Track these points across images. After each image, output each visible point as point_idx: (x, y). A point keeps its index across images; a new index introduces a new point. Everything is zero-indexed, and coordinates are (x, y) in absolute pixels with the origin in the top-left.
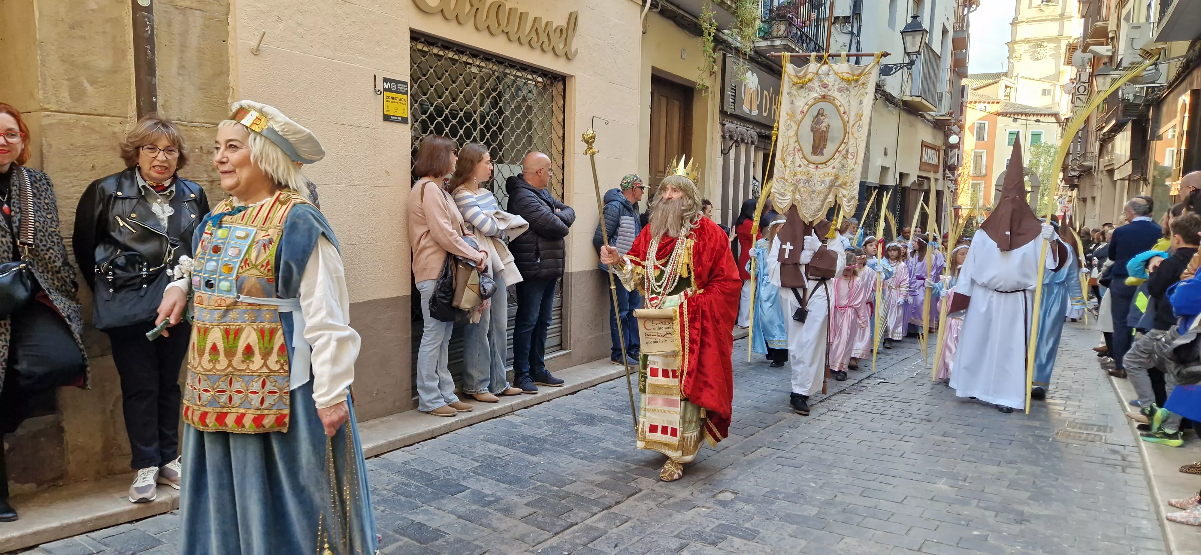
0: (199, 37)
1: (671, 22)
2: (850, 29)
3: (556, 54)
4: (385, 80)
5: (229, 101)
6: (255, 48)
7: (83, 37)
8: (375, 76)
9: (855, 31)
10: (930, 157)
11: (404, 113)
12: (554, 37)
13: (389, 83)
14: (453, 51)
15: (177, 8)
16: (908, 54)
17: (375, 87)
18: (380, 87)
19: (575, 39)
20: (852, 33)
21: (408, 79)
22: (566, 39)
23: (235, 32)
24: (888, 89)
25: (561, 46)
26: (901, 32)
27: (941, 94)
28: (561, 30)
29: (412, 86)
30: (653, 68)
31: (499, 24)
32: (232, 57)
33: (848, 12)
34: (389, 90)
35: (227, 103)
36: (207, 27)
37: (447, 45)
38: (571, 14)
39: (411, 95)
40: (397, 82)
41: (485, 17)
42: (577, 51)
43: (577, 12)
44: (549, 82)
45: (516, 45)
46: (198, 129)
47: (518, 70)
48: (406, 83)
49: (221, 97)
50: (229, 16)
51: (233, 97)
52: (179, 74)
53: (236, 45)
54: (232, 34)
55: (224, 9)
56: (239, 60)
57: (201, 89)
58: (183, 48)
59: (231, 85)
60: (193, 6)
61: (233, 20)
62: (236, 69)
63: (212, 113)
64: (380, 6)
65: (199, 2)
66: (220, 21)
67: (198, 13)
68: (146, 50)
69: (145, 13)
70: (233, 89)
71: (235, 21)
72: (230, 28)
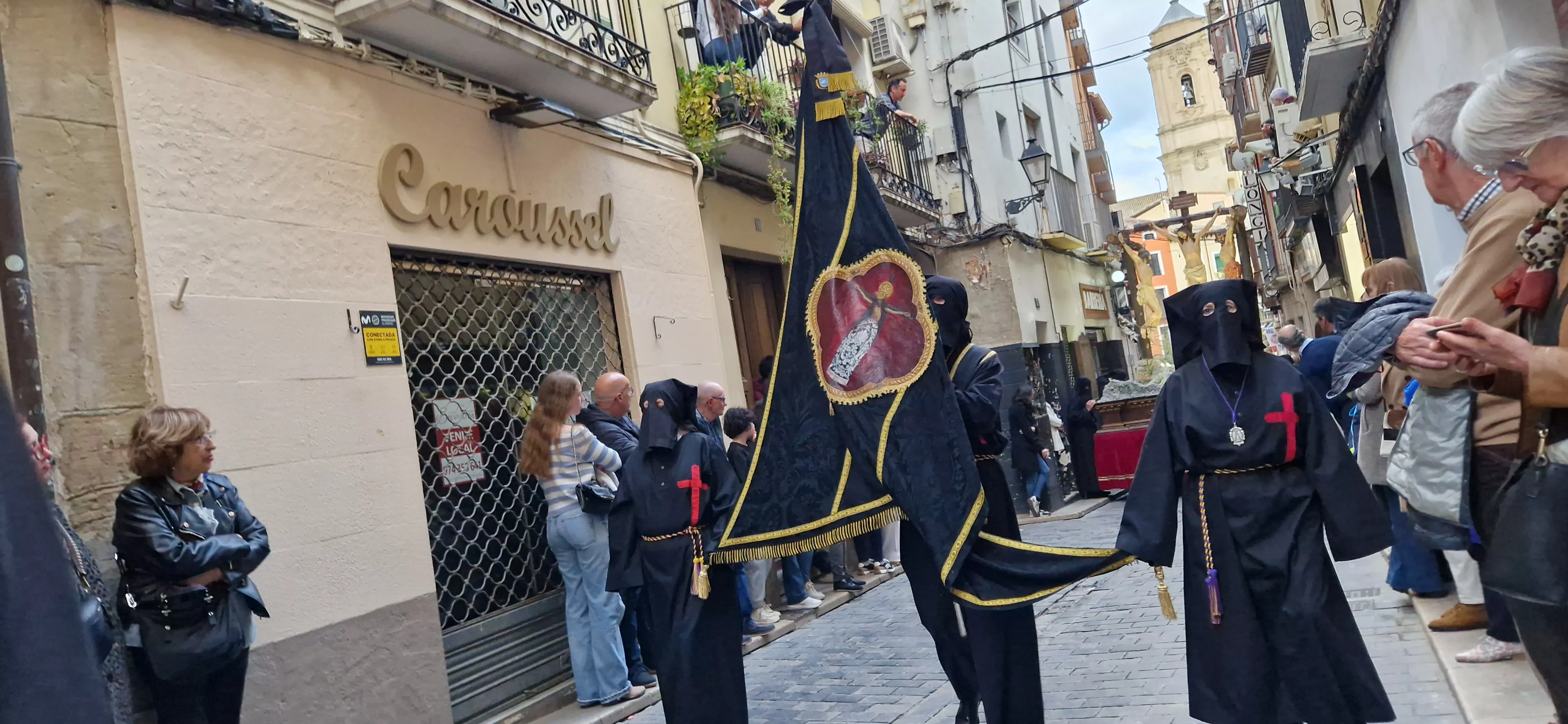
0: (96, 298)
1: (735, 190)
2: (959, 167)
3: (591, 249)
8: (348, 311)
9: (966, 168)
10: (1094, 302)
11: (394, 352)
12: (585, 229)
13: (368, 317)
14: (452, 264)
15: (62, 267)
16: (1033, 184)
17: (350, 323)
18: (356, 323)
19: (613, 226)
20: (962, 171)
21: (395, 308)
22: (601, 228)
24: (1021, 228)
25: (596, 237)
26: (1020, 161)
27: (1087, 226)
28: (593, 218)
29: (401, 316)
30: (723, 248)
31: (509, 223)
32: (146, 316)
33: (952, 148)
34: (370, 325)
35: (144, 378)
36: (105, 283)
37: (443, 258)
38: (602, 198)
39: (402, 327)
40: (379, 314)
42: (618, 242)
43: (610, 195)
44: (589, 284)
45: (535, 244)
46: (104, 418)
47: (544, 275)
48: (392, 313)
50: (137, 266)
51: (151, 368)
52: (72, 350)
53: (150, 301)
54: (142, 288)
55: (128, 258)
56: (155, 319)
57: (105, 364)
58: (75, 315)
59: (147, 353)
60: (85, 260)
61: (142, 270)
62: (152, 332)
63: (122, 393)
64: (344, 223)
65: (93, 254)
66: (125, 274)
67: (92, 268)
68: (22, 325)
69: (18, 280)
70: (150, 358)
71: (145, 271)
72: (138, 281)
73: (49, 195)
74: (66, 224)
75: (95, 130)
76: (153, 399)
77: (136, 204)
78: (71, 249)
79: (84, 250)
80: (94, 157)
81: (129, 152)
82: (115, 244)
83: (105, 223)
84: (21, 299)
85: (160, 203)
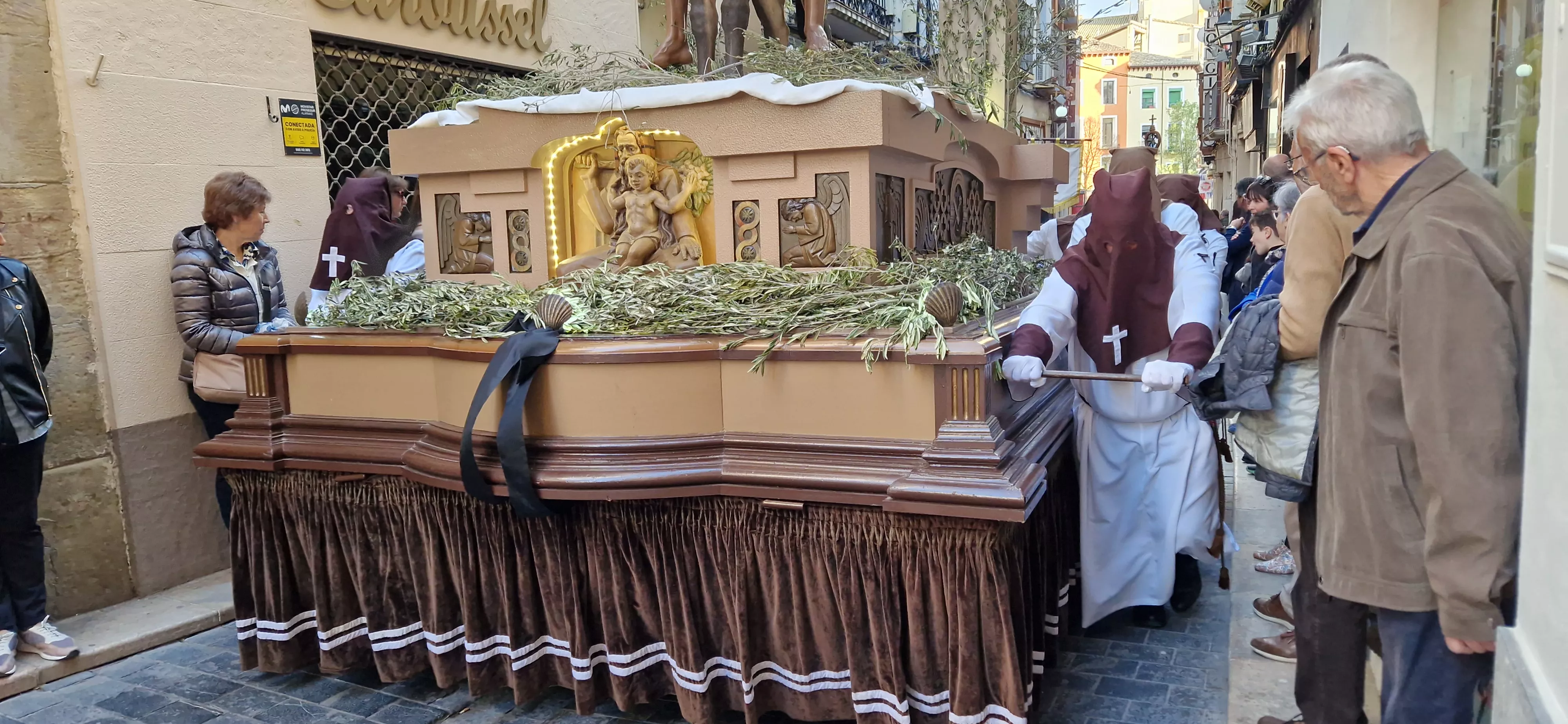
3: (521, 47)
4: (283, 102)
5: (62, 150)
6: (91, 77)
8: (267, 98)
11: (313, 143)
12: (517, 25)
13: (288, 106)
14: (376, 53)
17: (269, 112)
18: (276, 112)
19: (546, 24)
21: (315, 98)
22: (533, 26)
23: (60, 56)
25: (528, 35)
28: (525, 14)
31: (437, 15)
32: (61, 92)
34: (290, 114)
35: (60, 153)
37: (366, 47)
40: (299, 103)
41: (415, 7)
42: (550, 41)
45: (463, 39)
48: (312, 103)
49: (50, 146)
50: (50, 39)
51: (67, 144)
53: (65, 76)
54: (57, 62)
56: (71, 95)
57: (21, 137)
59: (63, 128)
61: (56, 44)
62: (67, 108)
63: (39, 168)
64: (265, 5)
65: (6, 23)
66: (39, 46)
70: (66, 134)
71: (60, 45)
72: (52, 54)
76: (70, 175)
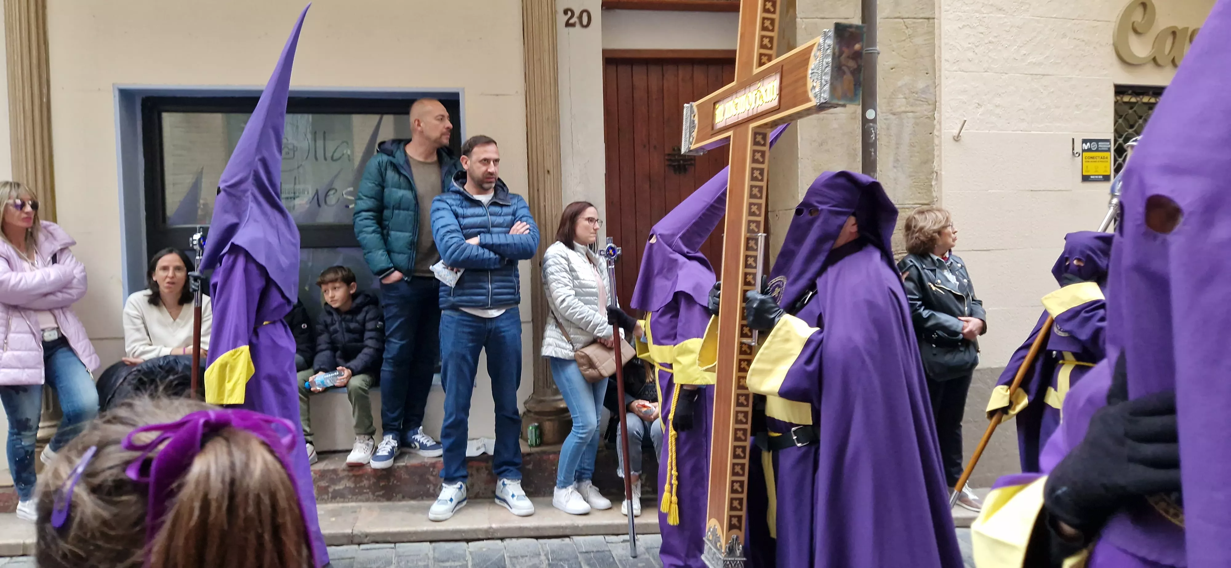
0: (910, 134)
4: (1085, 141)
5: (933, 183)
6: (956, 135)
7: (828, 151)
8: (1073, 139)
11: (1106, 171)
13: (1088, 144)
15: (895, 115)
17: (1073, 149)
18: (1078, 149)
21: (1111, 136)
23: (940, 123)
29: (1116, 141)
32: (937, 146)
34: (1089, 150)
35: (931, 186)
36: (917, 124)
39: (1115, 151)
40: (1097, 141)
46: (907, 210)
48: (1108, 141)
49: (927, 181)
50: (936, 112)
51: (937, 179)
52: (894, 167)
53: (941, 136)
54: (937, 127)
55: (931, 107)
56: (943, 147)
57: (910, 176)
58: (898, 145)
59: (935, 169)
60: (907, 109)
61: (938, 115)
62: (939, 156)
63: (919, 195)
64: (1080, 70)
65: (912, 106)
66: (929, 118)
67: (911, 114)
68: (871, 152)
69: (871, 124)
70: (937, 173)
71: (941, 116)
72: (935, 122)
73: (892, 69)
74: (899, 87)
75: (922, 22)
76: (935, 200)
77: (940, 70)
78: (900, 104)
79: (907, 103)
80: (919, 41)
81: (940, 35)
82: (925, 98)
83: (921, 85)
84: (873, 136)
85: (955, 68)
